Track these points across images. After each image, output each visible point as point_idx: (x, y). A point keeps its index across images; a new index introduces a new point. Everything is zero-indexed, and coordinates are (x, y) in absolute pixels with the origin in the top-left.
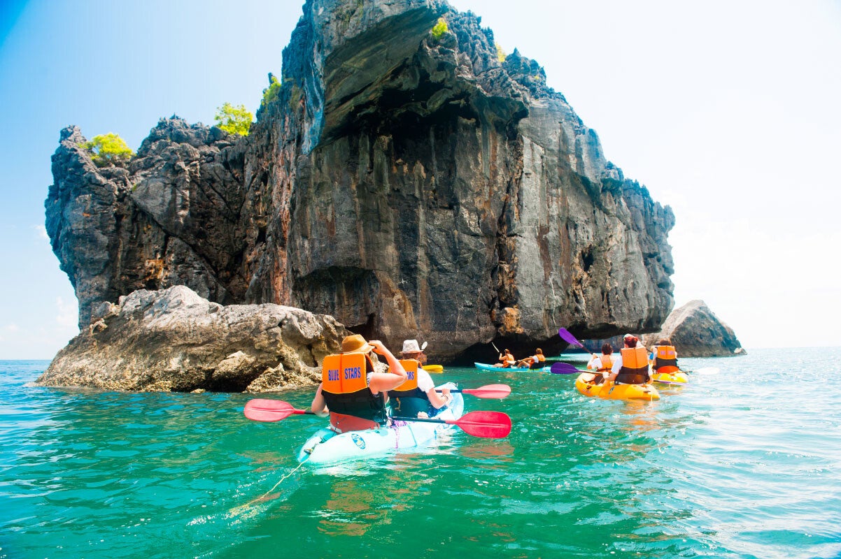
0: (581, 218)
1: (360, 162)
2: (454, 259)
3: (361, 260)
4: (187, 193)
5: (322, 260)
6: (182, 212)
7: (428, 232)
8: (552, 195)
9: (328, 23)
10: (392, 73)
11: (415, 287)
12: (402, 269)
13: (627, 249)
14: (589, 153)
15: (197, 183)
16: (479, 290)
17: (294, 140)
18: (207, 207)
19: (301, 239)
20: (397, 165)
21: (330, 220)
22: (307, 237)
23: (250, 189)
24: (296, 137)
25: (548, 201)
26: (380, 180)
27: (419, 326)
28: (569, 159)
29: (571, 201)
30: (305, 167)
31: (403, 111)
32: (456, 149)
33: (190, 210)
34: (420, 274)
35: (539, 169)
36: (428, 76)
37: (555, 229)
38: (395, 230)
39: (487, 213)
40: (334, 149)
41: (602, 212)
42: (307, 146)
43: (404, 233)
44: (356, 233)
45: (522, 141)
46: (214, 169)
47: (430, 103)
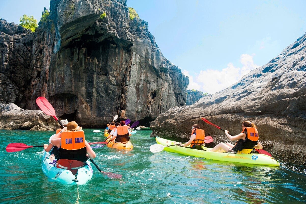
0: (152, 81)
1: (74, 57)
2: (106, 92)
3: (73, 92)
4: (8, 55)
5: (59, 91)
6: (5, 63)
7: (97, 83)
8: (142, 72)
9: (62, 16)
10: (85, 30)
11: (92, 101)
12: (87, 95)
13: (169, 92)
14: (156, 58)
15: (12, 51)
16: (114, 104)
17: (52, 44)
18: (16, 61)
19: (52, 82)
20: (88, 59)
21: (62, 77)
22: (54, 82)
23: (35, 56)
24: (52, 43)
25: (140, 74)
26: (81, 64)
27: (92, 115)
28: (149, 60)
29: (149, 75)
30: (54, 58)
31: (91, 40)
32: (109, 55)
33: (9, 63)
34: (93, 97)
35: (138, 63)
36: (98, 31)
37: (142, 84)
38: (86, 82)
39: (118, 77)
40: (65, 52)
41: (160, 78)
42: (55, 50)
43: (89, 83)
44: (72, 82)
45: (133, 53)
46: (19, 46)
47: (100, 39)
